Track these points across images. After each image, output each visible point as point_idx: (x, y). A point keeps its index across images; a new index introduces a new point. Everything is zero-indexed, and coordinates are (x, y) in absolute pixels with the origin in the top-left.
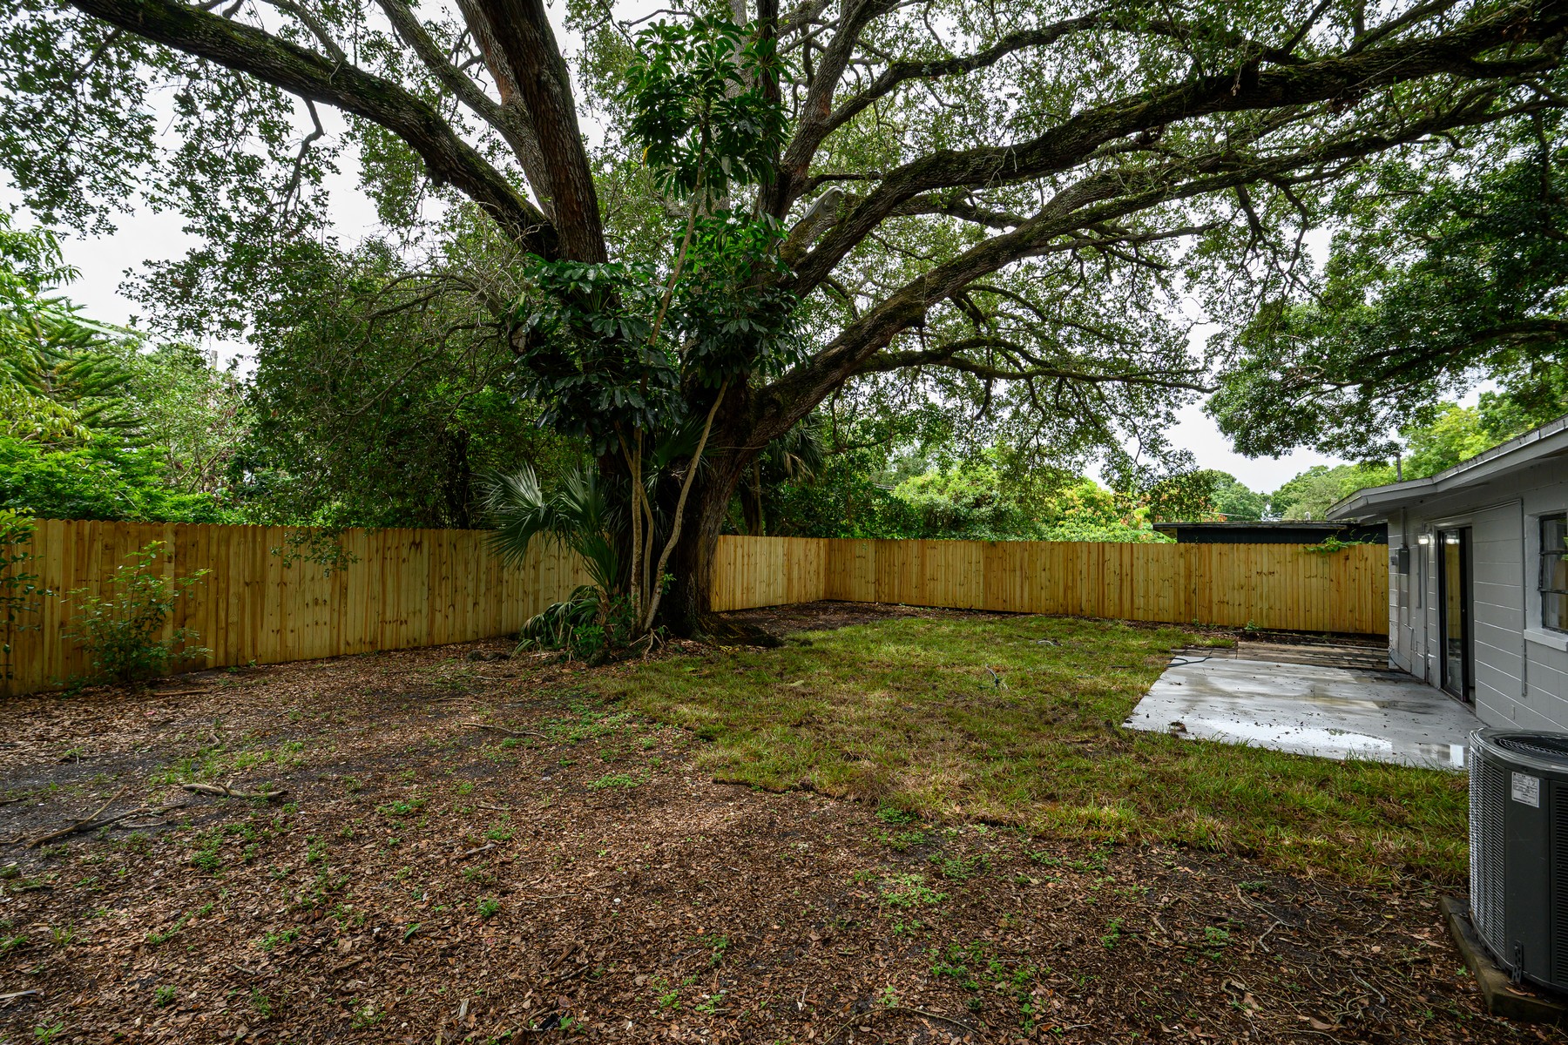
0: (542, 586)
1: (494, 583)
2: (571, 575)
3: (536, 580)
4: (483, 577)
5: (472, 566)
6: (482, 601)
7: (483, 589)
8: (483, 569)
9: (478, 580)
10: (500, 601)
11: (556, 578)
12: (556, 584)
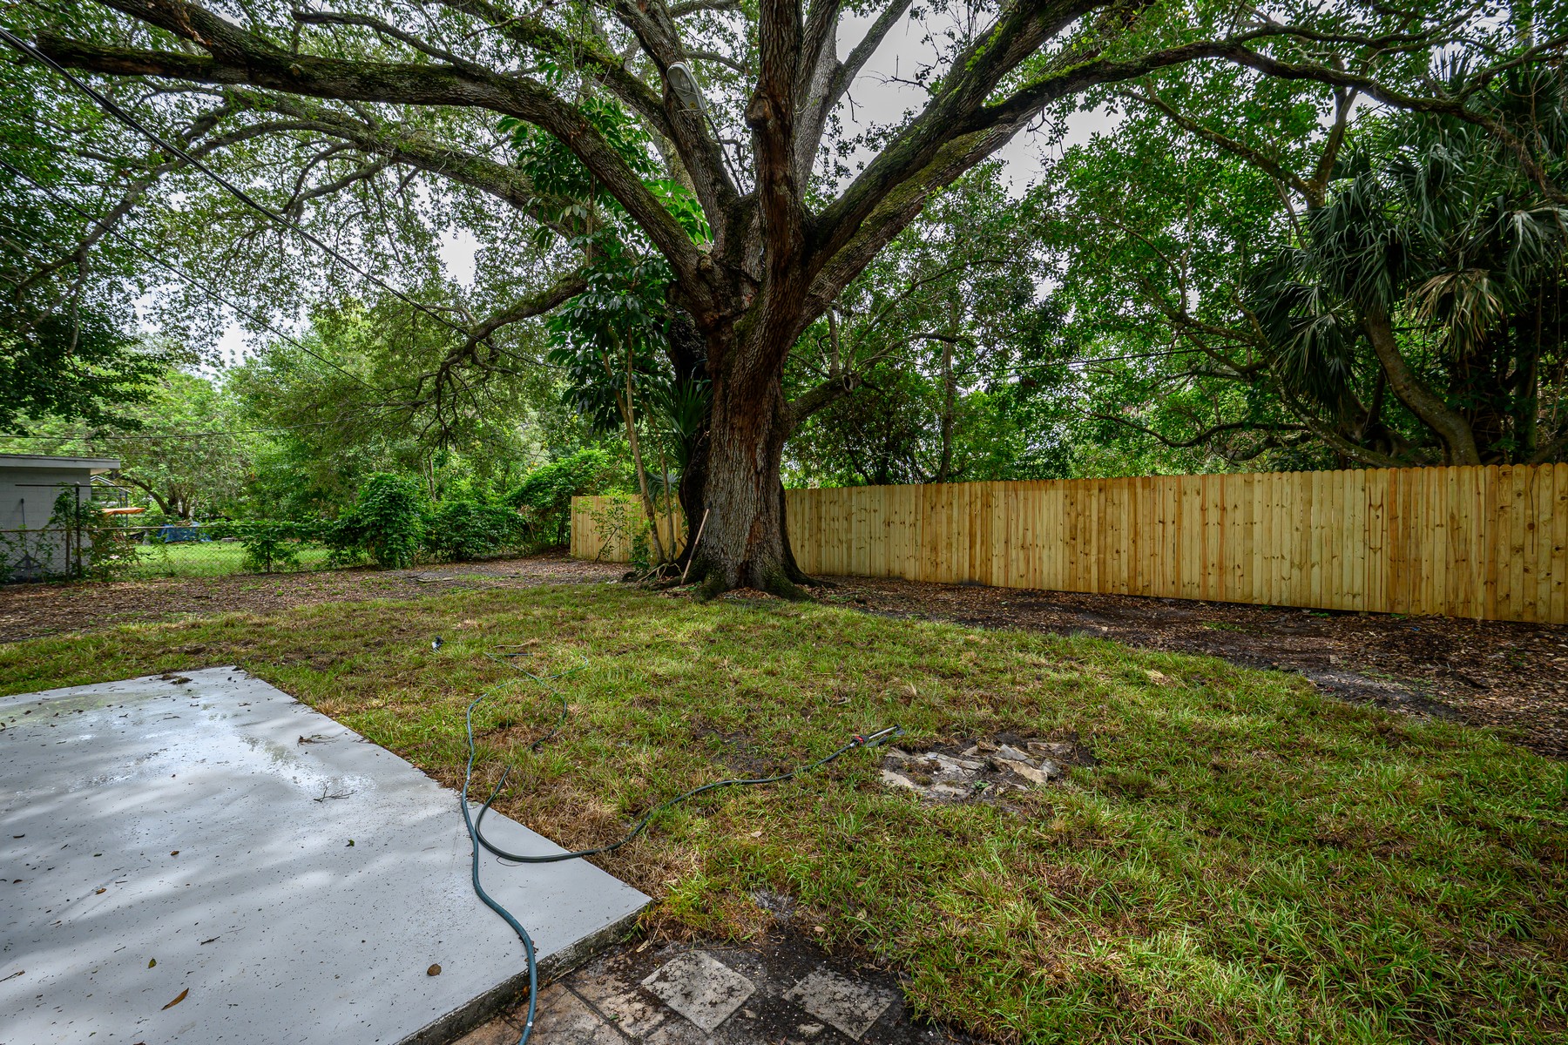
0: (854, 536)
1: (815, 530)
2: (883, 527)
3: (849, 530)
4: (807, 526)
5: (799, 517)
6: (806, 543)
7: (807, 536)
8: (807, 519)
9: (804, 528)
10: (820, 546)
11: (868, 530)
12: (867, 535)
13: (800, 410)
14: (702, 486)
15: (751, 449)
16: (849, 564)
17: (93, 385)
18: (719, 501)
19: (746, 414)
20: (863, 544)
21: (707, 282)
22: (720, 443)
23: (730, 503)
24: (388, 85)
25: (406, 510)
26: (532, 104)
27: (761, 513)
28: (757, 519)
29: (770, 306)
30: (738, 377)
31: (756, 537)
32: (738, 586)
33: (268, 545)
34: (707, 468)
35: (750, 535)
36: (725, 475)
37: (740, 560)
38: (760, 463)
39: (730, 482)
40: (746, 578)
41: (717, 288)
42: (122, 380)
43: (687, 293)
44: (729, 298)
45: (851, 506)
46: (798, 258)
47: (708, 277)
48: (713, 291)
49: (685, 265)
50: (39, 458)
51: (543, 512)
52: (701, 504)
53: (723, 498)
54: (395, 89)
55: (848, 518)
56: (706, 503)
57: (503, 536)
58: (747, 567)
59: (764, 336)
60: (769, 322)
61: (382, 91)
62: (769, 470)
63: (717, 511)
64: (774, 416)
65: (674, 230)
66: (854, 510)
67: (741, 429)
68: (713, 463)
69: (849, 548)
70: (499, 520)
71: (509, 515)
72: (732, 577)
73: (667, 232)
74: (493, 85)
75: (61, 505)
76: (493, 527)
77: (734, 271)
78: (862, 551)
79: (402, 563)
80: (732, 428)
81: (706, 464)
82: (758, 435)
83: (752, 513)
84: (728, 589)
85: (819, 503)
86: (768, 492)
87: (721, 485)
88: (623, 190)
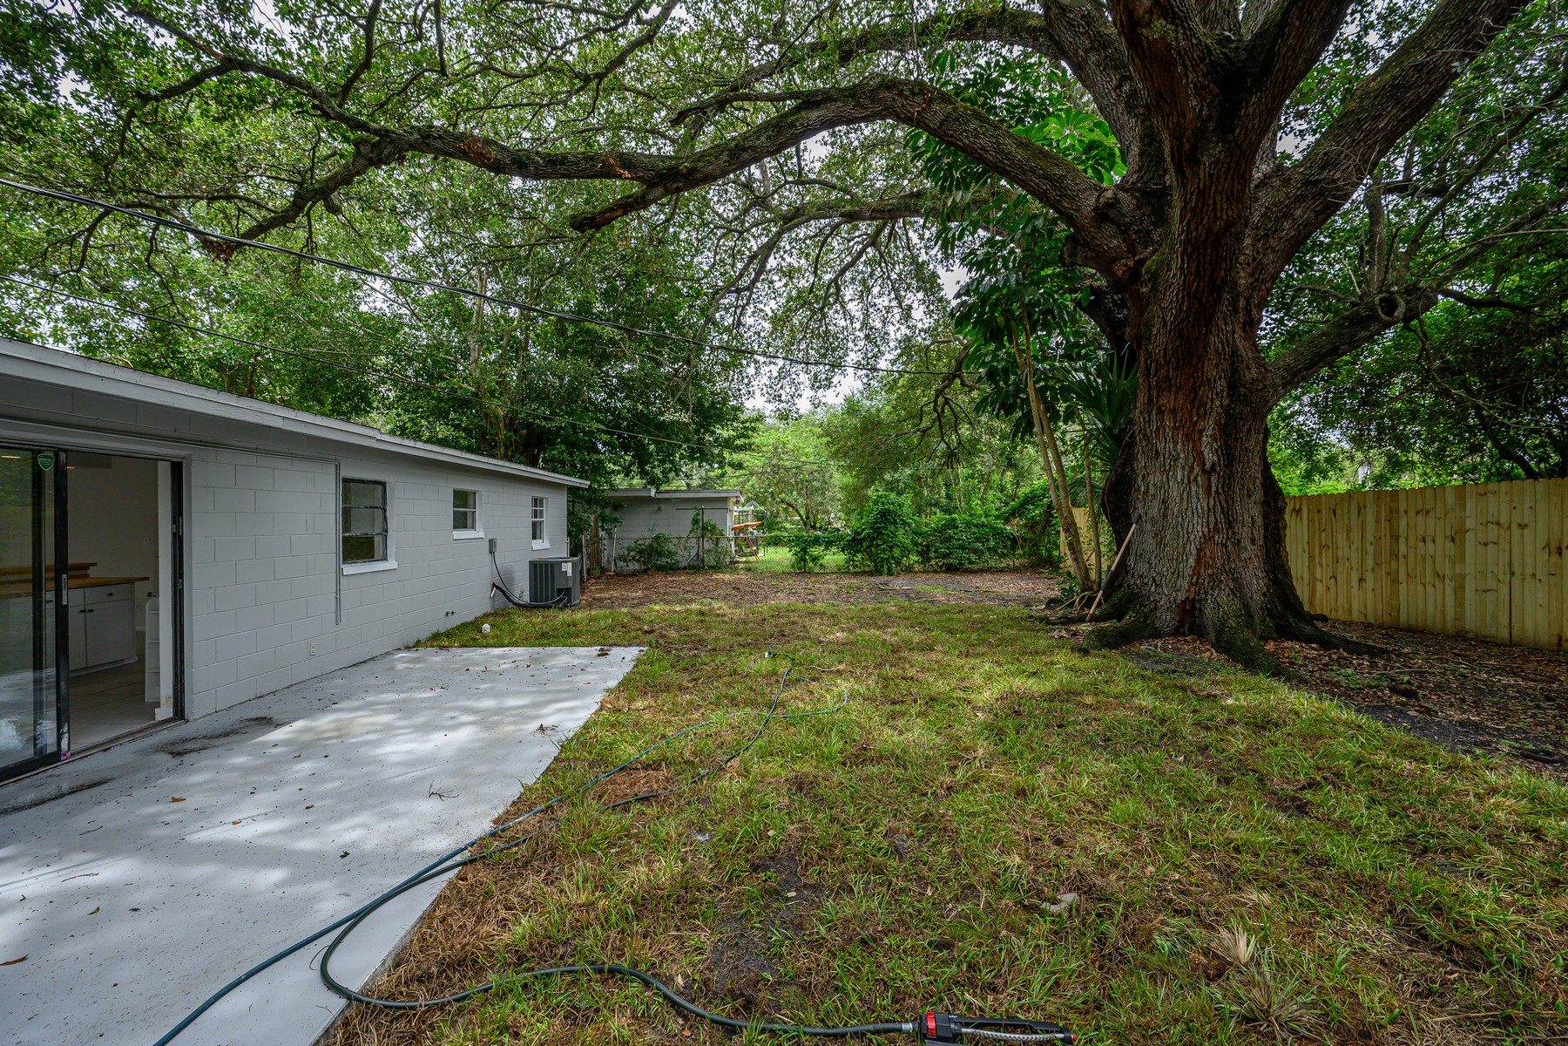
0: (1469, 569)
1: (1385, 556)
2: (1543, 556)
3: (1459, 559)
6: (1369, 576)
7: (1370, 563)
8: (1369, 538)
9: (1363, 552)
10: (1396, 582)
11: (1504, 560)
13: (1288, 368)
14: (1128, 494)
15: (1193, 436)
16: (1459, 615)
17: (727, 444)
18: (1151, 513)
19: (1179, 389)
20: (1491, 584)
21: (1113, 222)
22: (1145, 435)
23: (1165, 516)
24: (749, 147)
25: (895, 523)
26: (873, 100)
27: (1216, 530)
28: (1208, 539)
29: (1182, 218)
30: (1159, 339)
31: (1208, 566)
32: (1176, 632)
33: (804, 550)
34: (1133, 470)
35: (1198, 561)
36: (1156, 478)
37: (1181, 596)
38: (1210, 458)
39: (1164, 487)
40: (1189, 621)
41: (1128, 226)
42: (739, 437)
43: (1086, 244)
44: (1148, 232)
45: (1463, 519)
46: (1211, 126)
47: (1112, 214)
48: (1123, 231)
49: (1078, 210)
50: (681, 491)
51: (1031, 525)
52: (1128, 517)
53: (1154, 510)
54: (754, 148)
55: (1457, 537)
56: (1134, 517)
57: (989, 549)
58: (1193, 607)
59: (1182, 268)
60: (1185, 244)
61: (745, 155)
62: (1229, 466)
63: (1149, 527)
64: (1232, 386)
65: (1057, 171)
66: (1469, 524)
67: (1173, 411)
68: (1140, 463)
69: (1459, 589)
70: (985, 533)
71: (994, 528)
72: (1166, 619)
73: (1047, 177)
74: (836, 101)
75: (695, 522)
76: (978, 540)
77: (1153, 193)
78: (1490, 597)
79: (889, 569)
80: (1160, 412)
81: (1132, 464)
82: (1203, 417)
83: (1199, 529)
84: (1157, 634)
85: (1393, 513)
86: (1229, 499)
87: (1152, 491)
88: (983, 148)
